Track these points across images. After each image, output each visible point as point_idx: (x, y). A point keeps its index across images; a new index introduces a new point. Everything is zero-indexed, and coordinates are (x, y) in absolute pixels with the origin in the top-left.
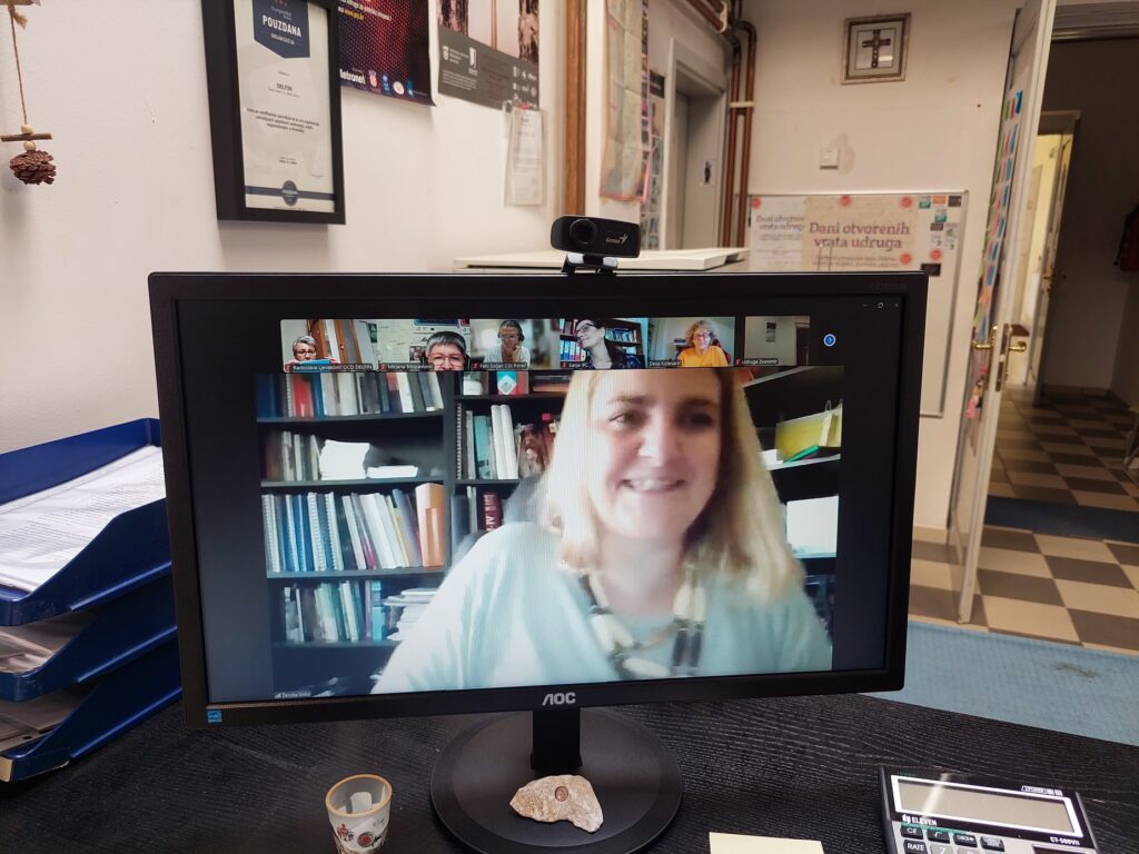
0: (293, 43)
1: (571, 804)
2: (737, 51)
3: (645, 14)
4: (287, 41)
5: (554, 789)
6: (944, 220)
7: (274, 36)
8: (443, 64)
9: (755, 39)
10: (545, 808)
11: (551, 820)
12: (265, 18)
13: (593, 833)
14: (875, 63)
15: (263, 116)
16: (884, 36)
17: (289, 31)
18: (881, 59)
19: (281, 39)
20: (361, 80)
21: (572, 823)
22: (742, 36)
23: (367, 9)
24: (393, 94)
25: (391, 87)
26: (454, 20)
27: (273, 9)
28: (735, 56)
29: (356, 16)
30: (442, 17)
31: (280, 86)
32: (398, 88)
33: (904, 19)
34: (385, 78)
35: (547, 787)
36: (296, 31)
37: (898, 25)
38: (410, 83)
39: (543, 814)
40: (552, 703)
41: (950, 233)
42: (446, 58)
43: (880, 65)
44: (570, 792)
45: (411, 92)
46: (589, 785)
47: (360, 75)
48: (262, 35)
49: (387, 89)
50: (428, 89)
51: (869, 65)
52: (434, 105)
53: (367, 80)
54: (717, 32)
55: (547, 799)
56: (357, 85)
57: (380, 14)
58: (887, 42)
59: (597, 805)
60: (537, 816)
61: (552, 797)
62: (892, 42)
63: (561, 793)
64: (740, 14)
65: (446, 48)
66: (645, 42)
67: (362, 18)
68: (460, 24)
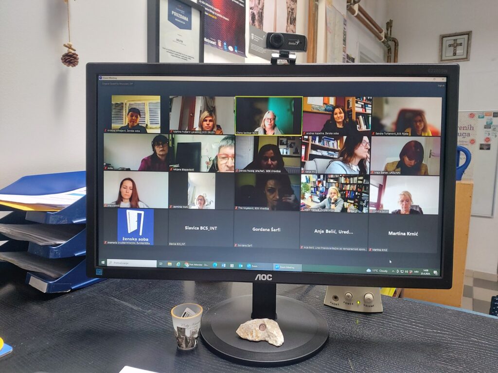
0: (184, 23)
1: (267, 332)
2: (389, 50)
3: (345, 29)
4: (182, 22)
5: (259, 325)
6: (491, 123)
7: (176, 20)
8: (251, 41)
9: (398, 45)
10: (254, 334)
11: (257, 340)
12: (173, 12)
13: (278, 347)
14: (455, 54)
15: (170, 51)
16: (459, 42)
17: (183, 18)
18: (457, 52)
19: (179, 21)
20: (214, 43)
21: (267, 342)
22: (391, 43)
23: (218, 15)
24: (228, 51)
25: (227, 48)
26: (256, 23)
27: (176, 8)
28: (388, 53)
29: (213, 17)
30: (251, 21)
31: (178, 40)
32: (231, 48)
33: (469, 34)
34: (225, 44)
35: (255, 324)
36: (186, 19)
37: (466, 36)
38: (236, 47)
39: (253, 336)
40: (260, 279)
41: (494, 129)
42: (253, 38)
43: (457, 54)
44: (267, 326)
45: (236, 51)
46: (277, 324)
47: (214, 41)
48: (171, 18)
49: (225, 48)
50: (244, 51)
51: (452, 54)
52: (246, 57)
53: (217, 43)
54: (380, 41)
55: (255, 329)
56: (212, 45)
57: (224, 18)
58: (461, 44)
59: (281, 333)
60: (250, 338)
61: (258, 329)
62: (463, 44)
63: (263, 327)
64: (391, 34)
65: (252, 34)
66: (344, 40)
67: (216, 18)
68: (259, 25)
